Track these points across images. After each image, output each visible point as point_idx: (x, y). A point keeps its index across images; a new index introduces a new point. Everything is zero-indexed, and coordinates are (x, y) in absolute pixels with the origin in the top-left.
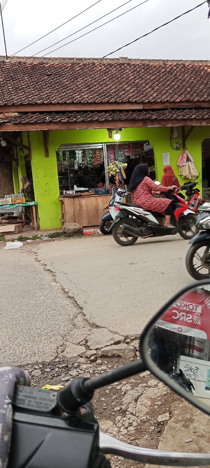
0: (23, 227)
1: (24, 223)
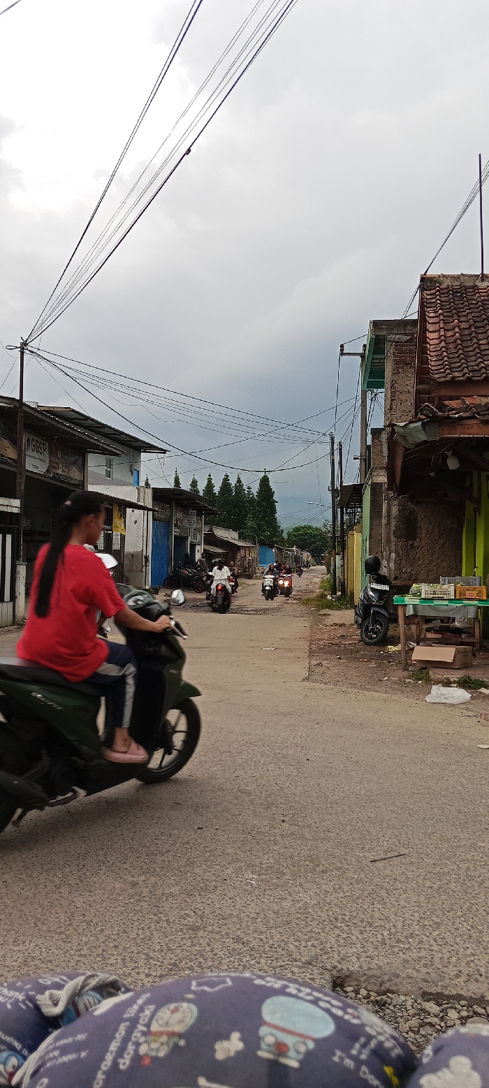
0: (474, 655)
1: (478, 646)
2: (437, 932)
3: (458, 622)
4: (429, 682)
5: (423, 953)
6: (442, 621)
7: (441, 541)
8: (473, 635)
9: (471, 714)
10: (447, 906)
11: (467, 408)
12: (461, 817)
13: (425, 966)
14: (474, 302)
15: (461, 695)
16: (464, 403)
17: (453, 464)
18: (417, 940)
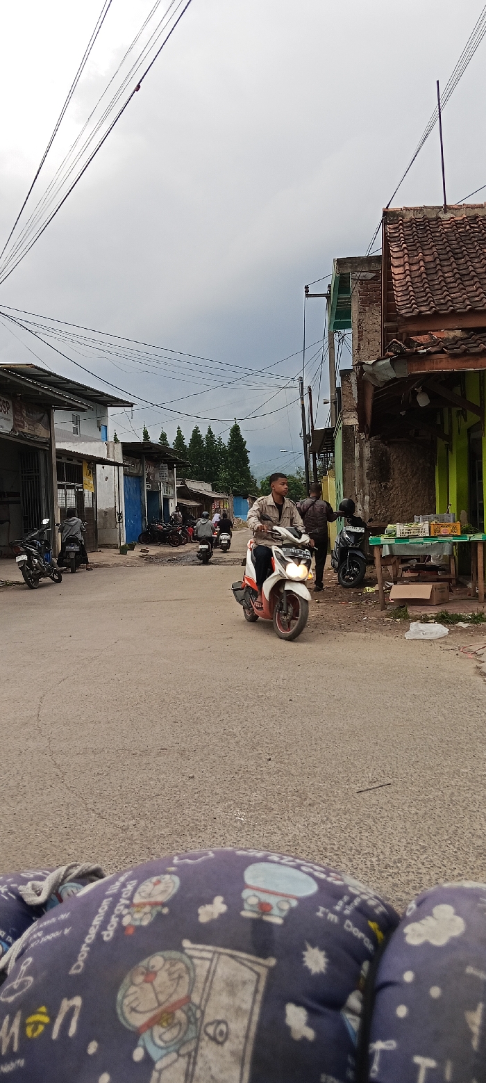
0: (451, 591)
1: (454, 582)
2: (425, 856)
3: (434, 560)
4: (407, 619)
5: (412, 877)
6: (418, 560)
7: (414, 481)
8: (449, 572)
9: (450, 647)
10: (433, 830)
11: (434, 342)
12: (444, 745)
13: (415, 888)
14: (437, 234)
15: (439, 630)
16: (432, 337)
17: (423, 401)
18: (405, 865)
